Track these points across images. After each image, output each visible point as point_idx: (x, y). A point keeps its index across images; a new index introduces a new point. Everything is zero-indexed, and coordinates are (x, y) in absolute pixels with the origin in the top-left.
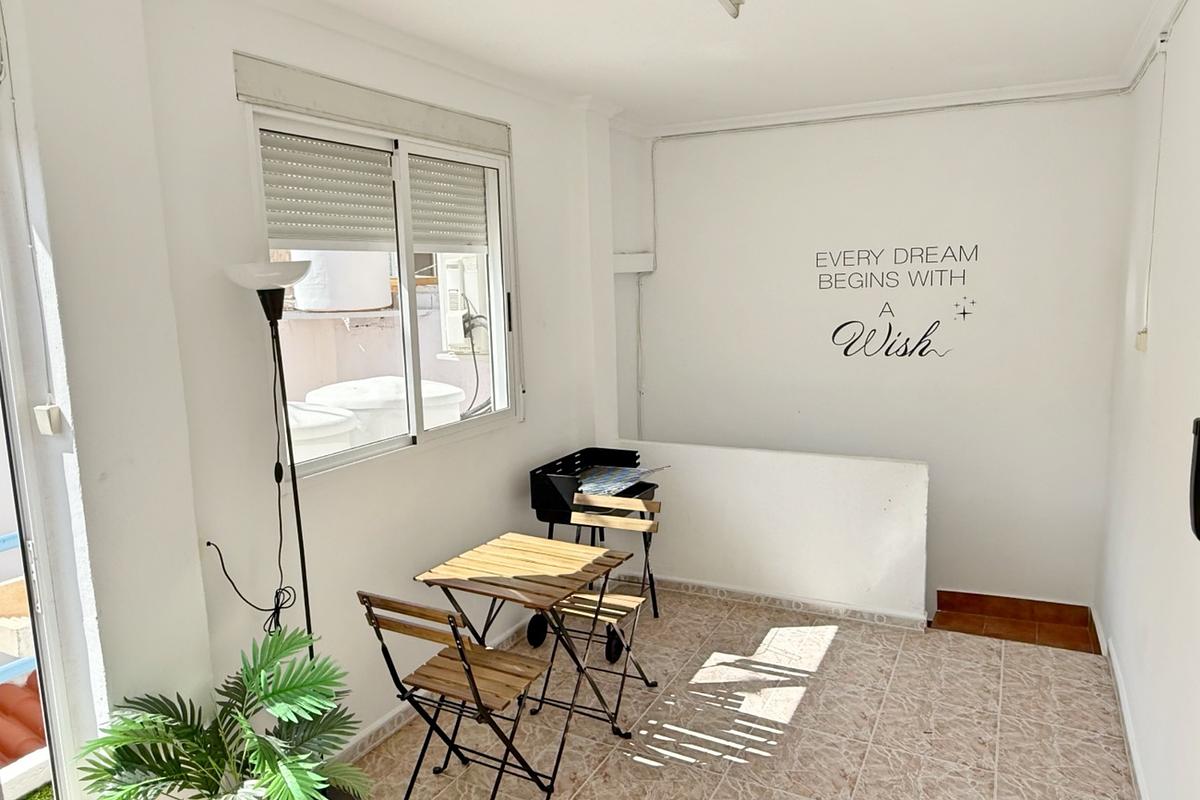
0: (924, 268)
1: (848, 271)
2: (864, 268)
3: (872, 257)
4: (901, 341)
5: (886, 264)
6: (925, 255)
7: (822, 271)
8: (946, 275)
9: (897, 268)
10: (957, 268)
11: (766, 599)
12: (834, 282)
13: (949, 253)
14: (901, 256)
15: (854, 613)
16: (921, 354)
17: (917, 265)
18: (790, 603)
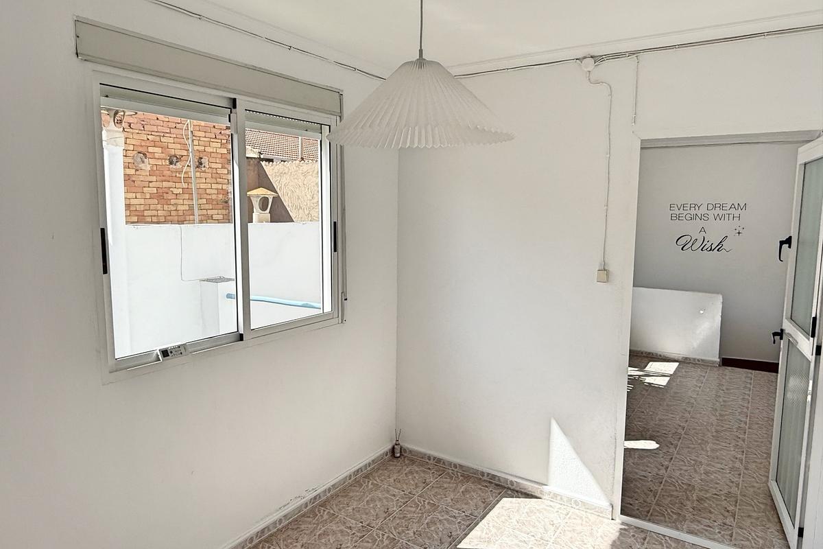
0: (721, 213)
1: (685, 212)
2: (693, 212)
3: (697, 207)
4: (709, 244)
5: (703, 210)
6: (722, 207)
7: (672, 212)
8: (731, 216)
9: (708, 212)
10: (737, 213)
11: (646, 353)
12: (678, 217)
13: (733, 206)
14: (710, 207)
15: (686, 358)
16: (718, 250)
17: (718, 211)
18: (657, 354)
